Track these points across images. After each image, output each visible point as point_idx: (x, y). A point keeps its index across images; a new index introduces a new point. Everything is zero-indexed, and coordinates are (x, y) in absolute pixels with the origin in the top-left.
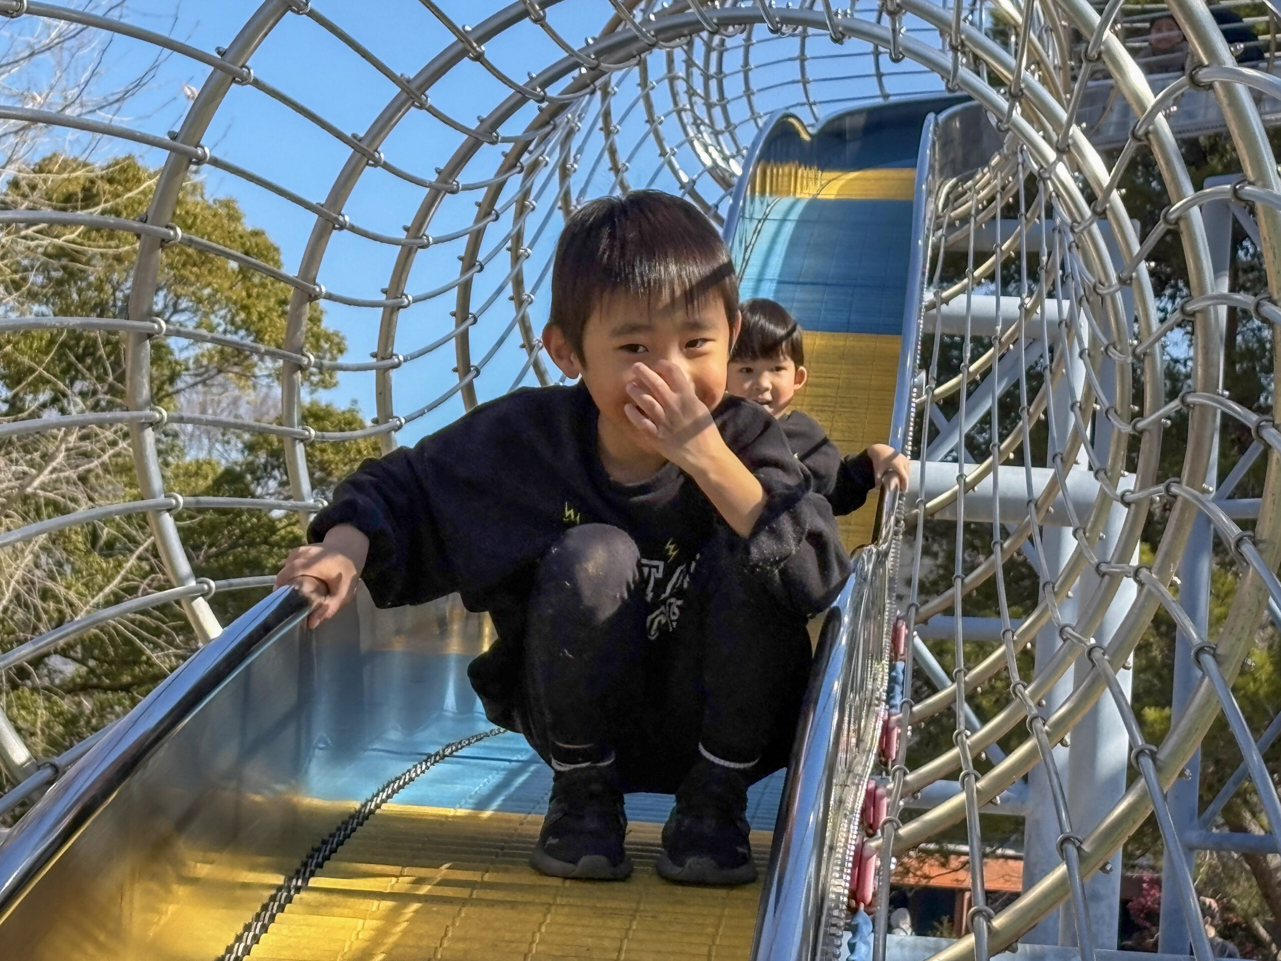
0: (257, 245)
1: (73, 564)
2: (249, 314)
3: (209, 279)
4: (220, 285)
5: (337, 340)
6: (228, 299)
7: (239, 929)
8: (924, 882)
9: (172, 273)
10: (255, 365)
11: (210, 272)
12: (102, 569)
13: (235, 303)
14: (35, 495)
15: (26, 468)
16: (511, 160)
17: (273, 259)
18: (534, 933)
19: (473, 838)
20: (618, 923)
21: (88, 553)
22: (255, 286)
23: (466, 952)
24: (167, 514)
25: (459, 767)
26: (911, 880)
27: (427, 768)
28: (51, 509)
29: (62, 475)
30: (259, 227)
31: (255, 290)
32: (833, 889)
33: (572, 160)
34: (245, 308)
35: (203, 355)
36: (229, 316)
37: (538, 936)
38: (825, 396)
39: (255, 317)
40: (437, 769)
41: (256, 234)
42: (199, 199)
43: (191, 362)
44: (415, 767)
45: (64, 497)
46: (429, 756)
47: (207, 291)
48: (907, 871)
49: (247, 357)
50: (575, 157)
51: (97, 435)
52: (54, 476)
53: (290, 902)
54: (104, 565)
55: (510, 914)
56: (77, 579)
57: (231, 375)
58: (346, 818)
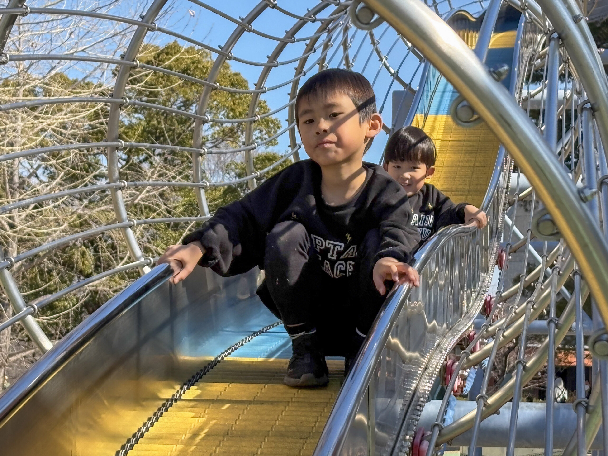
0: (237, 80)
1: (159, 235)
2: (234, 113)
3: (215, 97)
4: (221, 100)
5: (276, 123)
6: (224, 106)
7: (145, 420)
8: (568, 365)
9: (198, 95)
10: (239, 137)
11: (216, 94)
12: (173, 236)
13: (228, 108)
14: (139, 204)
15: (134, 191)
16: (310, 47)
17: (245, 86)
18: (278, 416)
19: (262, 372)
20: (318, 409)
21: (166, 229)
22: (237, 99)
23: (246, 426)
24: (129, 229)
25: (267, 337)
26: (562, 364)
27: (252, 339)
28: (147, 210)
29: (151, 193)
30: (237, 71)
31: (237, 101)
32: (421, 388)
33: (349, 41)
34: (232, 110)
35: (215, 133)
36: (226, 114)
37: (280, 417)
38: (473, 146)
39: (238, 114)
40: (256, 339)
41: (236, 74)
42: (209, 59)
43: (209, 137)
44: (246, 338)
45: (152, 204)
46: (255, 333)
47: (215, 103)
48: (560, 360)
49: (235, 133)
50: (350, 40)
51: (166, 174)
52: (147, 194)
53: (171, 406)
54: (174, 235)
55: (270, 407)
56: (162, 242)
57: (228, 142)
58: (206, 365)
